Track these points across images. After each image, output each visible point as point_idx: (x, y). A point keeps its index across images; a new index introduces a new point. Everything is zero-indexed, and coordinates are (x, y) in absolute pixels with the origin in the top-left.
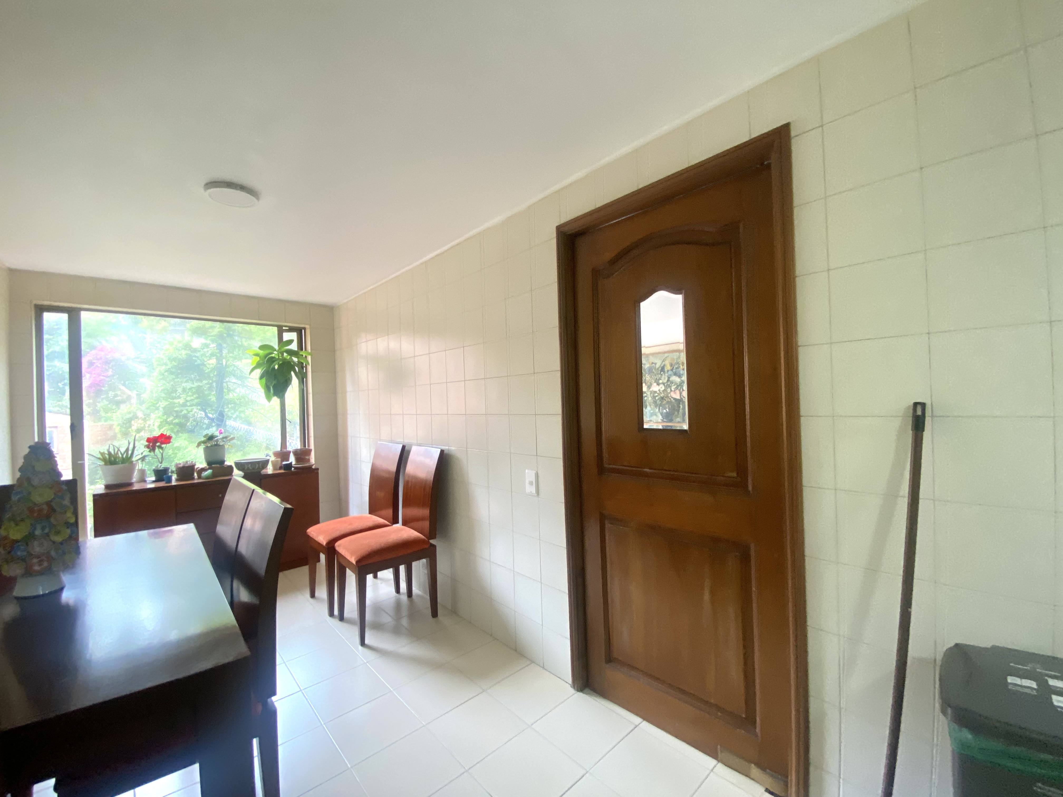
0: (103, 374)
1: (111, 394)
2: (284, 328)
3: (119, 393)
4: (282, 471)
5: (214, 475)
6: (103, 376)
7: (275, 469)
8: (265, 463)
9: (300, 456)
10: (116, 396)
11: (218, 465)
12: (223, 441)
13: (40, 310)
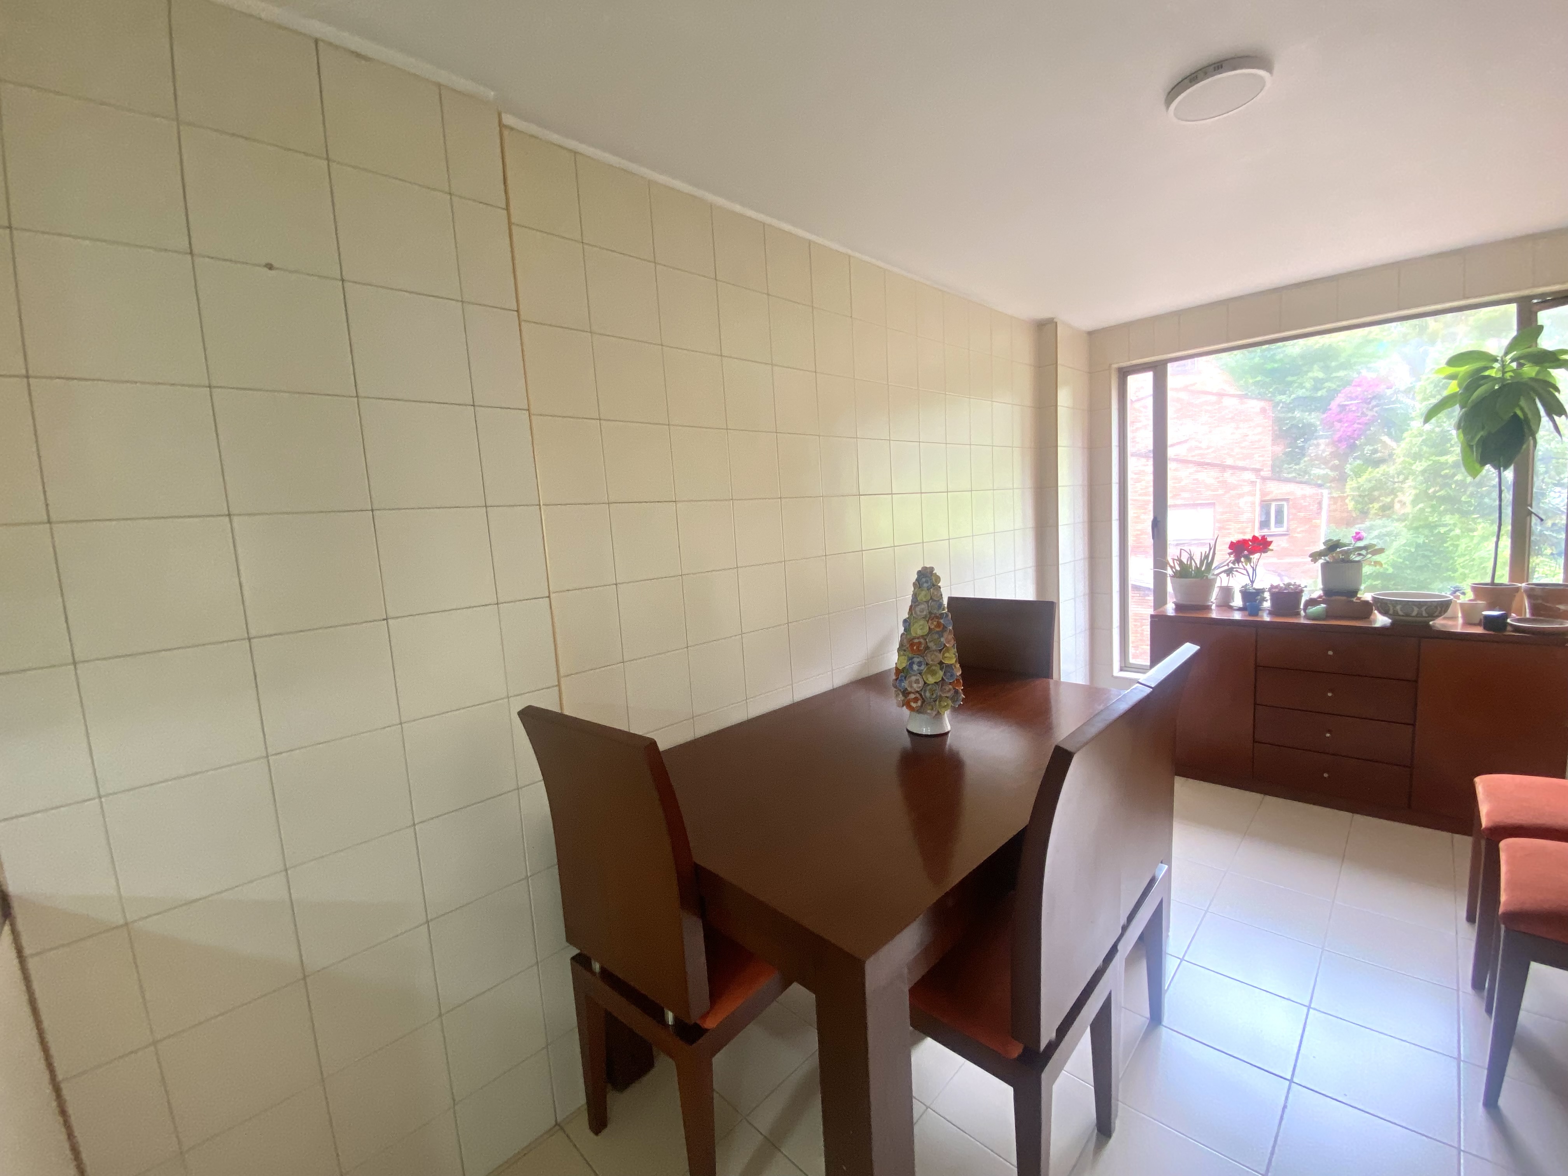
0: (1358, 421)
1: (1368, 449)
2: (1535, 301)
3: (1379, 446)
4: (1479, 630)
5: (1328, 615)
6: (1359, 424)
7: (1467, 623)
8: (1443, 607)
9: (1540, 601)
10: (1375, 451)
11: (1344, 598)
12: (1360, 555)
13: (1124, 374)
